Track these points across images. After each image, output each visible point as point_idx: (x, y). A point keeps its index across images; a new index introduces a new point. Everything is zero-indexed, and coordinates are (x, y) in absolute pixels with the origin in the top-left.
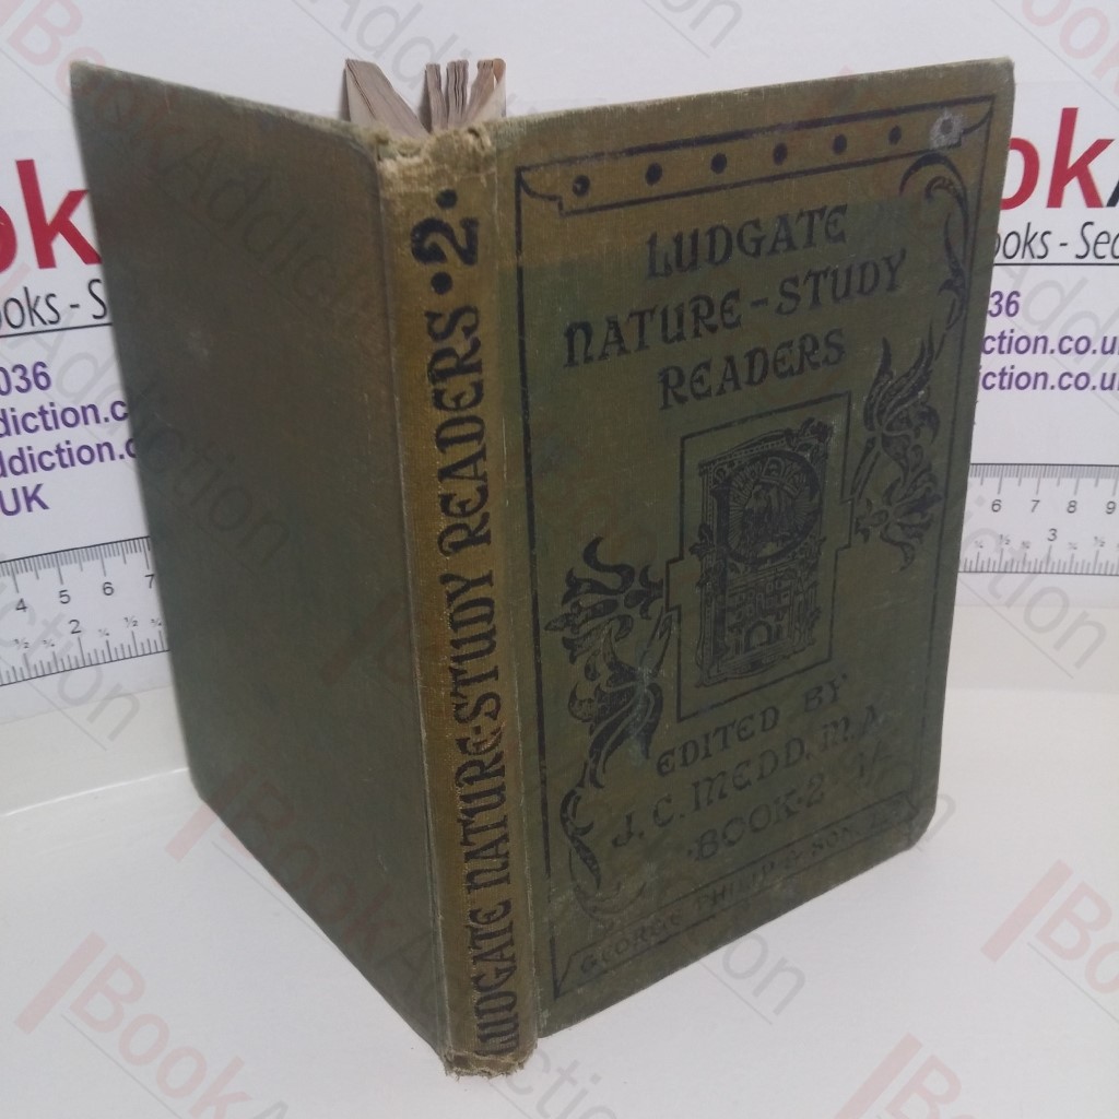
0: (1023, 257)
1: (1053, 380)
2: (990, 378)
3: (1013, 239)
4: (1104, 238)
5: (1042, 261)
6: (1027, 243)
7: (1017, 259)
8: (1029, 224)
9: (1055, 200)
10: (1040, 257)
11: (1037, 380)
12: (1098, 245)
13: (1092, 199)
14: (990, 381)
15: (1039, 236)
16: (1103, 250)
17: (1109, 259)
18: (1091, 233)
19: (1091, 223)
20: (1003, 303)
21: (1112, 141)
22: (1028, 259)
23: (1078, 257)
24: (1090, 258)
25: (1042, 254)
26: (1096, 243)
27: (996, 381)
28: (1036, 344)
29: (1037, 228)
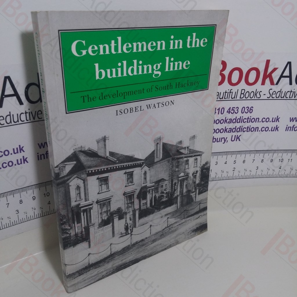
0: (254, 98)
1: (260, 129)
2: (245, 129)
3: (252, 93)
4: (274, 93)
5: (259, 99)
6: (256, 94)
7: (253, 98)
8: (256, 89)
9: (263, 83)
10: (258, 98)
11: (256, 129)
12: (273, 95)
13: (272, 83)
14: (244, 130)
15: (259, 92)
16: (274, 96)
17: (275, 98)
18: (271, 92)
19: (272, 89)
20: (249, 110)
21: (278, 68)
22: (256, 98)
23: (268, 98)
24: (271, 98)
25: (259, 97)
26: (272, 94)
27: (246, 130)
28: (256, 120)
29: (259, 90)
